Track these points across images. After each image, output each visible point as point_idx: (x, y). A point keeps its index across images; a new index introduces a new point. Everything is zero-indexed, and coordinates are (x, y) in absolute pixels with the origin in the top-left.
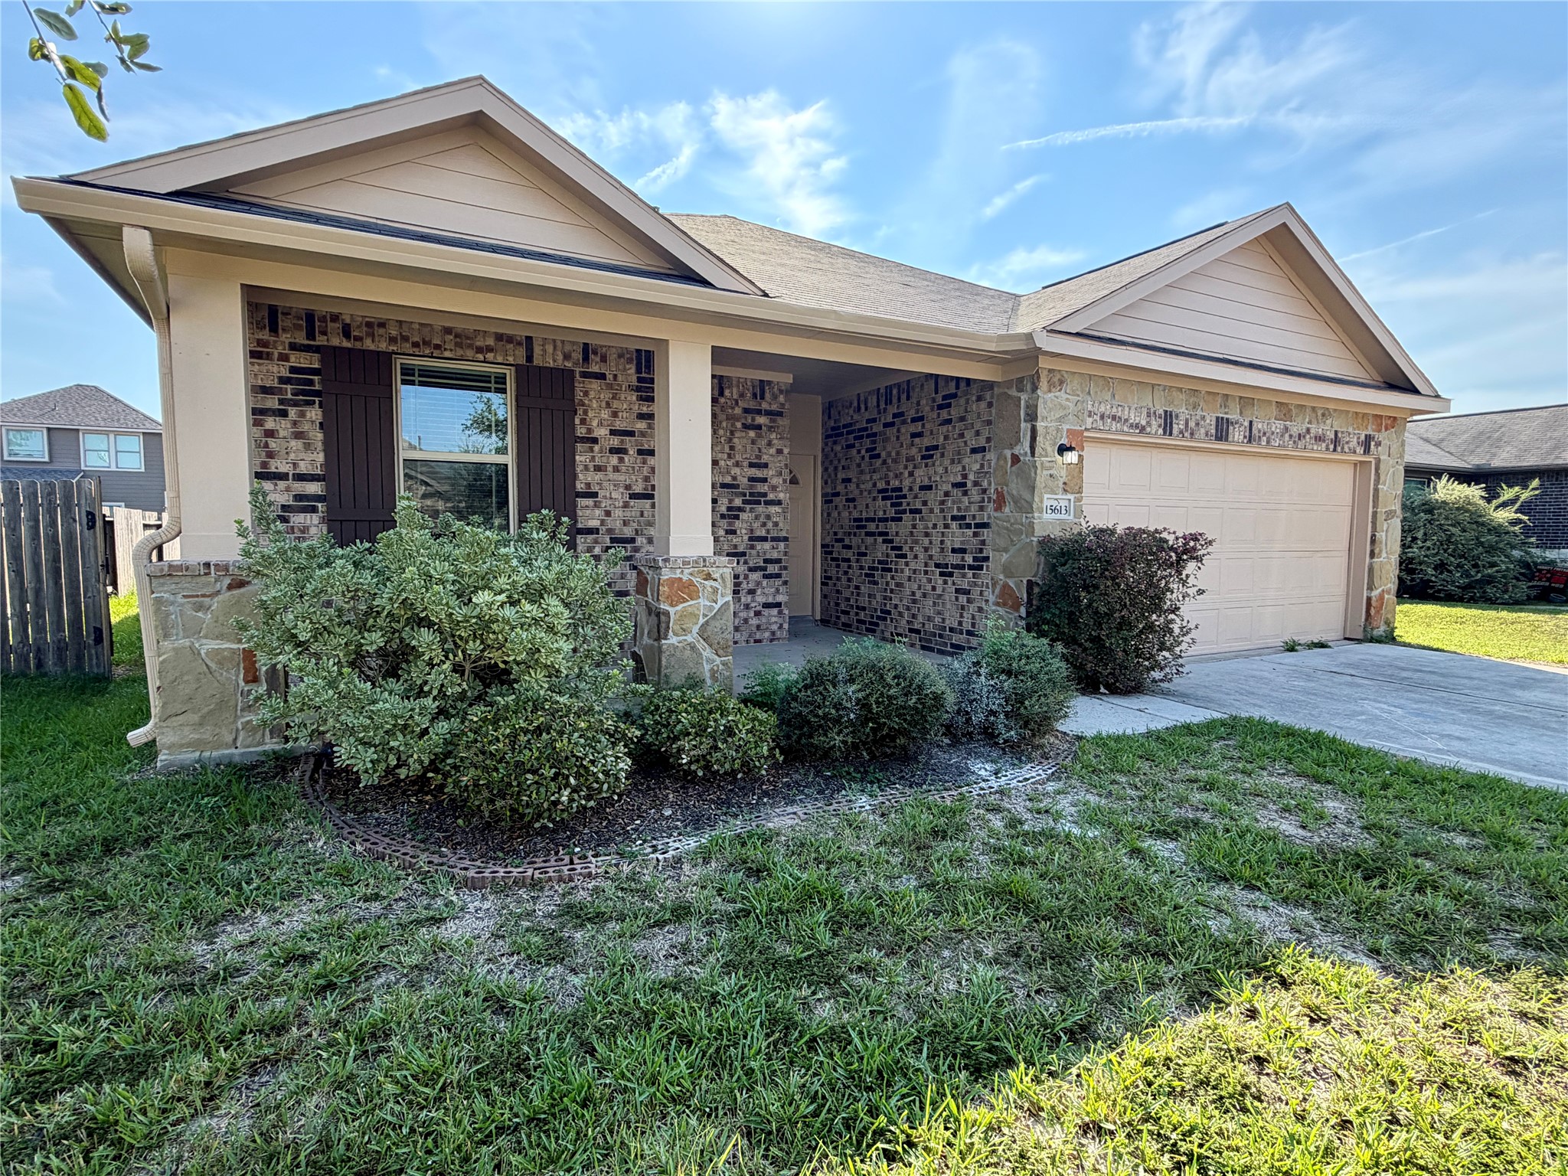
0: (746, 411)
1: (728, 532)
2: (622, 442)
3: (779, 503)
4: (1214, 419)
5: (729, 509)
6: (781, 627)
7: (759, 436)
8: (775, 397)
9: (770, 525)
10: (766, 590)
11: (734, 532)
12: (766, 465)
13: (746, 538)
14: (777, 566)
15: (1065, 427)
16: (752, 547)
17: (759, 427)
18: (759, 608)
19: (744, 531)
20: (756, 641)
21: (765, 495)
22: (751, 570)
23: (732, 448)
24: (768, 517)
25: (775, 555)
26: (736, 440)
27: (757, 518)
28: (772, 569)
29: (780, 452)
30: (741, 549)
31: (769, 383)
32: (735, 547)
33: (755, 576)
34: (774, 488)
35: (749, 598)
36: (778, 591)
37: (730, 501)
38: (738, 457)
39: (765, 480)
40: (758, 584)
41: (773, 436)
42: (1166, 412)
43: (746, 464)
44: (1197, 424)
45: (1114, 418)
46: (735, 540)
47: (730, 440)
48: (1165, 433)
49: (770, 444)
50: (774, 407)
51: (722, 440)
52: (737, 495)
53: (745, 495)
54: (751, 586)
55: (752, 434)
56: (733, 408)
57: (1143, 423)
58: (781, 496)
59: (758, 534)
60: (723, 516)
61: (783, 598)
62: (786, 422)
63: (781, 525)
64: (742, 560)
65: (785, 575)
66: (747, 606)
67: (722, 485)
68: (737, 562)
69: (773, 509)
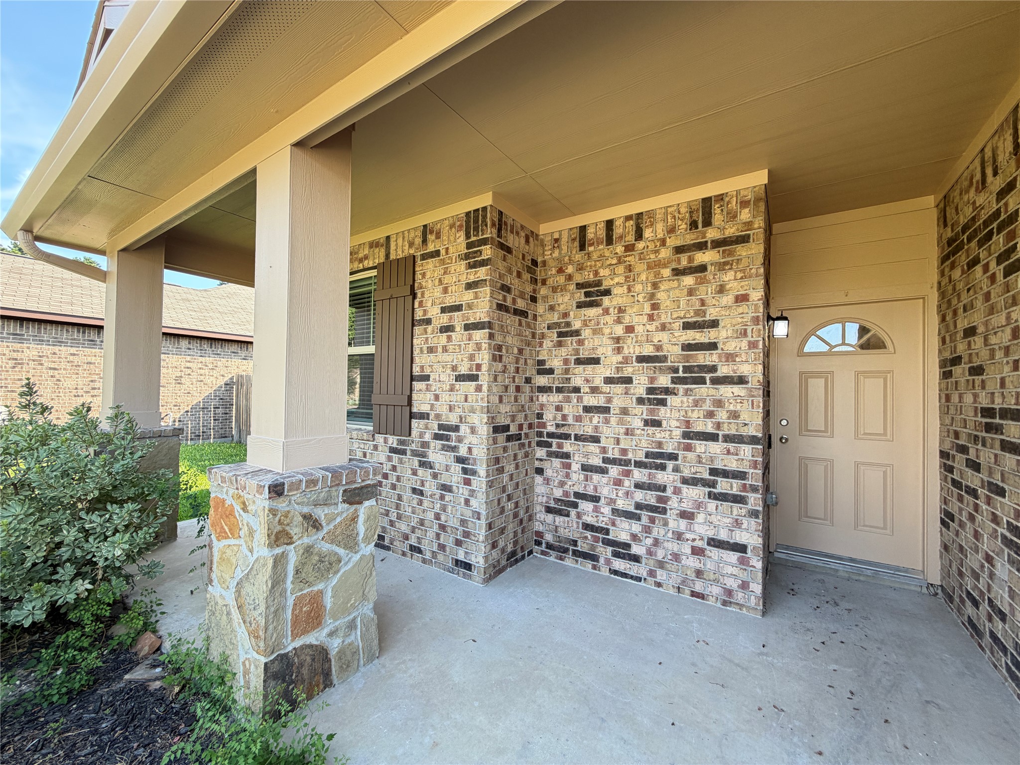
0: (679, 250)
1: (647, 423)
2: (451, 318)
3: (741, 380)
5: (650, 391)
6: (744, 586)
7: (702, 281)
8: (732, 216)
9: (723, 416)
10: (713, 519)
11: (657, 424)
12: (714, 324)
13: (677, 433)
14: (736, 483)
16: (688, 448)
17: (703, 268)
18: (699, 544)
19: (674, 423)
20: (694, 594)
21: (713, 369)
22: (685, 481)
23: (655, 307)
24: (719, 403)
25: (732, 464)
26: (661, 296)
27: (696, 403)
28: (723, 485)
29: (742, 298)
30: (669, 449)
31: (720, 198)
32: (660, 444)
34: (730, 357)
35: (683, 524)
36: (737, 524)
37: (652, 380)
38: (664, 319)
39: (713, 346)
40: (699, 505)
41: (730, 275)
43: (678, 325)
46: (659, 435)
47: (652, 296)
49: (721, 290)
50: (731, 231)
51: (640, 298)
52: (662, 371)
53: (676, 370)
54: (687, 506)
55: (689, 280)
56: (657, 252)
58: (745, 369)
59: (699, 427)
60: (640, 401)
61: (749, 534)
62: (755, 250)
63: (745, 416)
64: (670, 465)
65: (755, 500)
66: (679, 536)
67: (641, 359)
68: (663, 467)
69: (726, 391)
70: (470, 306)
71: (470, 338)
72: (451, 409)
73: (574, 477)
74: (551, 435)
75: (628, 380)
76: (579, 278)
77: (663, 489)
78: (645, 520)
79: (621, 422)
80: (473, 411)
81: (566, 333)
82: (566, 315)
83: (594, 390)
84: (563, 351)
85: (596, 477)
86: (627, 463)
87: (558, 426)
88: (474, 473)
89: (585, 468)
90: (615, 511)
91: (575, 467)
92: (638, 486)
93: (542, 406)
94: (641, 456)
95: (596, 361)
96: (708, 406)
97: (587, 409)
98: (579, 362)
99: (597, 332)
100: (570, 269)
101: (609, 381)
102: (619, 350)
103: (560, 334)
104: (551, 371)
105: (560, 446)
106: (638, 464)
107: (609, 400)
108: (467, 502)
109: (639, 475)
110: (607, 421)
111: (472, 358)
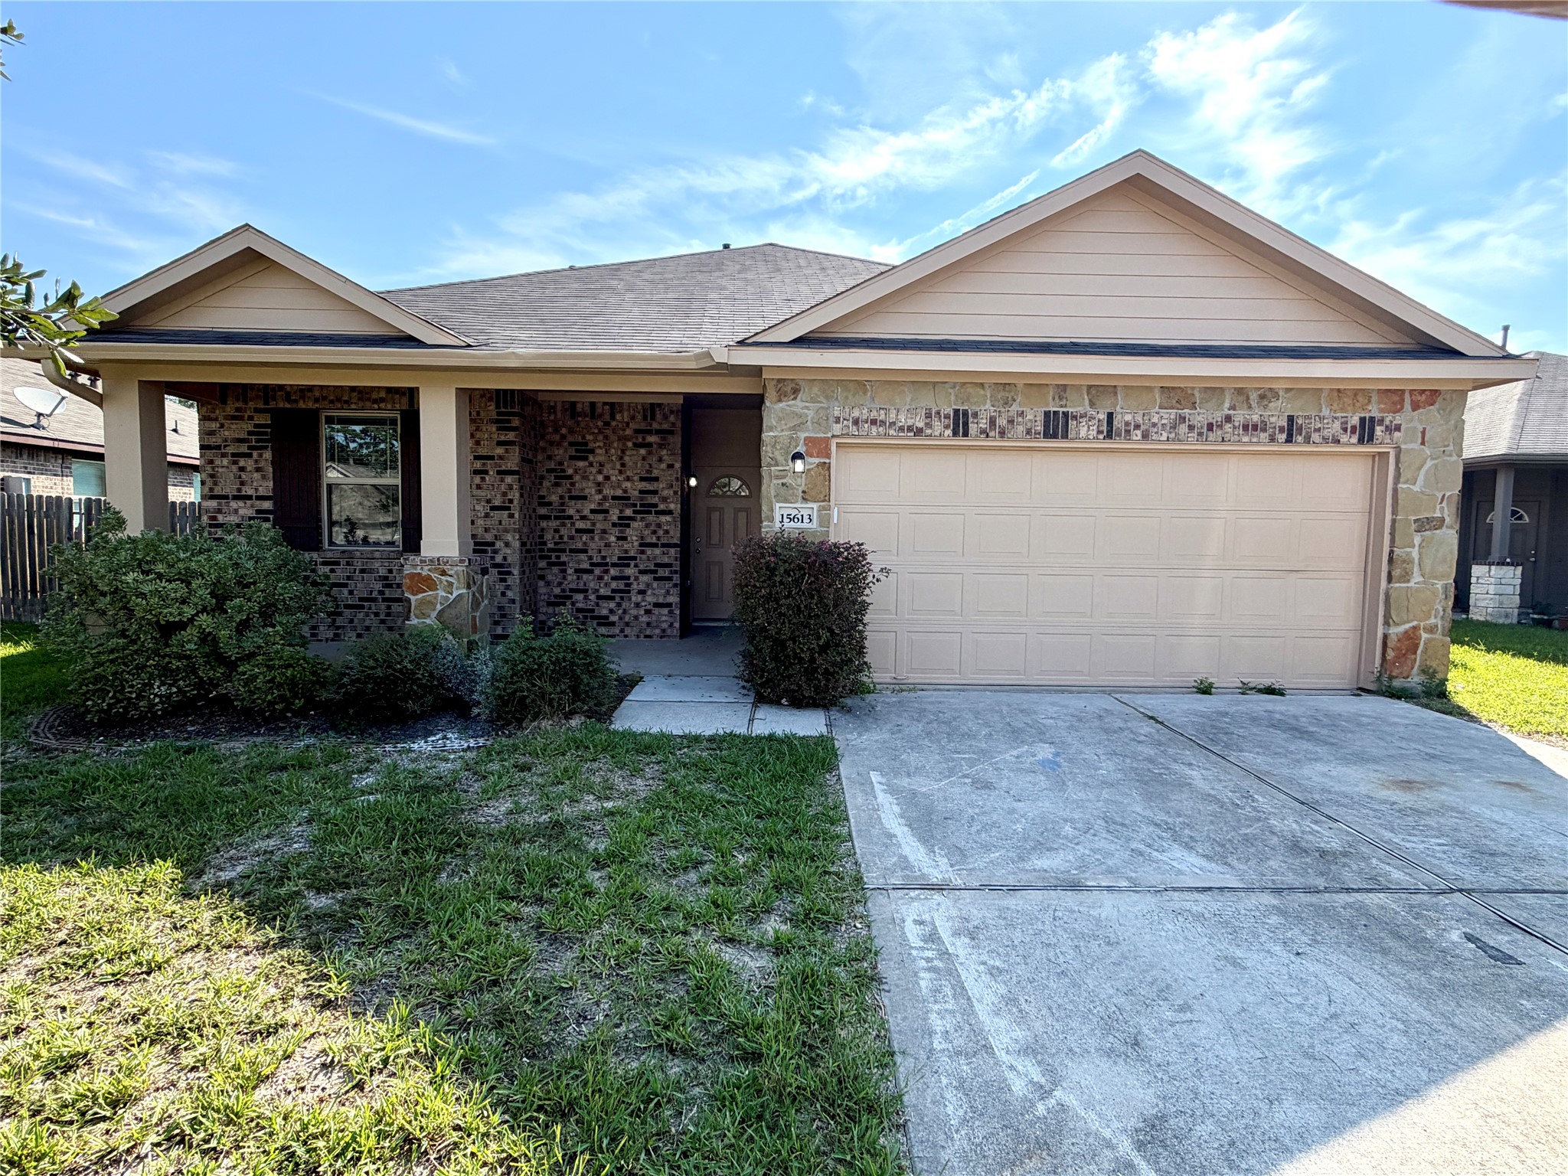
0: (637, 431)
1: (619, 538)
2: (484, 464)
3: (670, 512)
4: (1041, 418)
5: (620, 518)
6: (671, 625)
7: (650, 453)
8: (665, 417)
9: (661, 533)
10: (656, 592)
11: (625, 539)
12: (656, 479)
13: (636, 544)
14: (667, 570)
15: (803, 435)
16: (643, 552)
17: (650, 445)
18: (648, 607)
19: (635, 538)
20: (646, 636)
21: (656, 505)
22: (641, 572)
23: (623, 465)
24: (659, 526)
25: (666, 560)
26: (627, 458)
27: (647, 526)
28: (661, 572)
29: (671, 466)
30: (632, 554)
31: (660, 405)
32: (626, 551)
33: (645, 578)
34: (664, 499)
35: (640, 597)
36: (668, 592)
37: (621, 511)
38: (629, 473)
39: (655, 492)
40: (648, 585)
41: (664, 452)
42: (956, 412)
43: (636, 478)
44: (1011, 422)
45: (874, 422)
46: (626, 546)
47: (621, 458)
48: (955, 433)
49: (660, 460)
50: (665, 426)
51: (614, 458)
52: (627, 506)
53: (635, 505)
54: (642, 587)
55: (643, 451)
56: (624, 430)
57: (921, 425)
58: (672, 506)
59: (648, 540)
60: (614, 525)
61: (674, 599)
62: (676, 440)
63: (672, 533)
64: (632, 563)
65: (676, 578)
66: (637, 605)
67: (614, 498)
68: (628, 565)
69: (664, 519)
70: (501, 458)
71: (502, 480)
72: (486, 530)
73: (569, 578)
74: (551, 550)
75: (607, 511)
76: (570, 439)
77: (628, 578)
78: (618, 599)
79: (601, 539)
80: (506, 531)
81: (561, 477)
82: (561, 463)
83: (583, 518)
84: (560, 490)
85: (585, 577)
86: (606, 564)
87: (556, 544)
88: (509, 573)
89: (577, 571)
90: (600, 597)
91: (570, 571)
92: (614, 578)
93: (543, 530)
94: (615, 560)
95: (585, 498)
96: (653, 528)
97: (578, 531)
98: (571, 498)
99: (585, 478)
100: (564, 431)
101: (593, 511)
102: (600, 492)
103: (556, 477)
104: (550, 504)
105: (558, 557)
106: (614, 565)
107: (594, 524)
108: (503, 594)
109: (613, 572)
110: (592, 538)
111: (504, 494)
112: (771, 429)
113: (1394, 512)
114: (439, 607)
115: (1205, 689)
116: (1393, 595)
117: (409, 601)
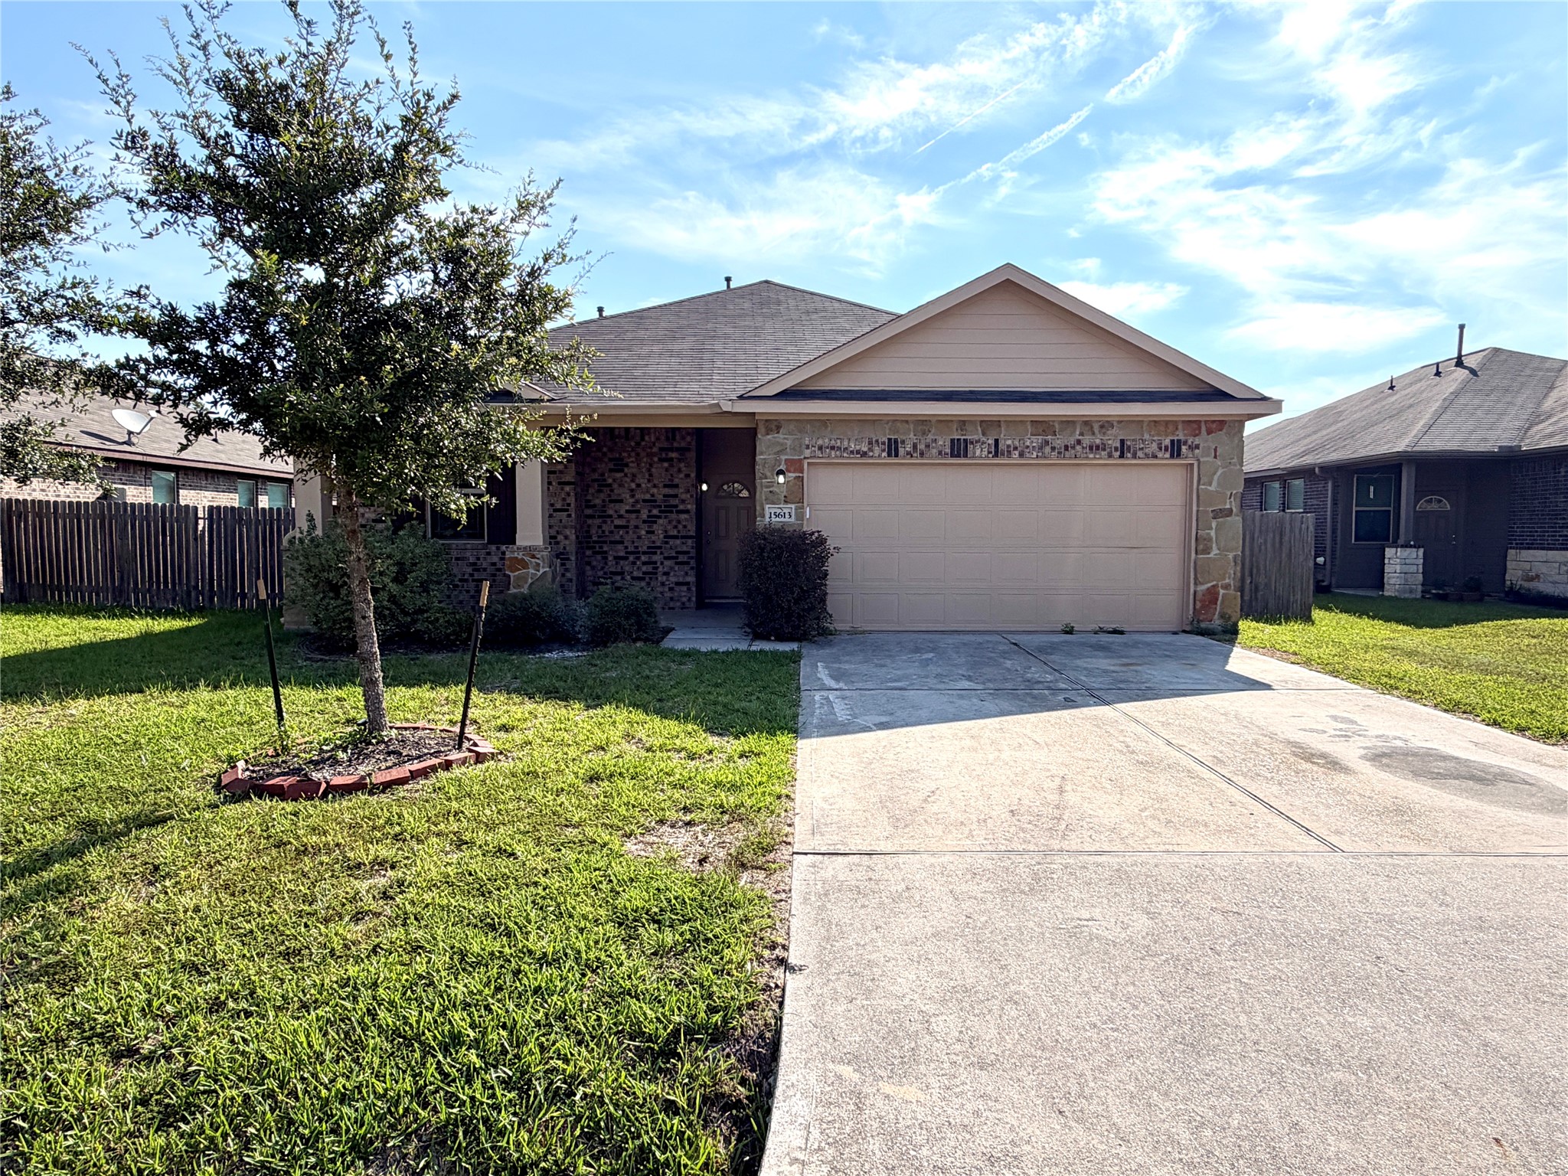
0: (661, 449)
1: (648, 532)
3: (687, 512)
4: (948, 443)
5: (649, 517)
6: (689, 600)
7: (671, 466)
8: (683, 438)
9: (680, 527)
10: (677, 573)
11: (653, 532)
12: (676, 486)
13: (661, 536)
14: (686, 556)
15: (784, 457)
16: (667, 543)
17: (672, 459)
18: (671, 586)
19: (660, 532)
20: (670, 608)
21: (676, 506)
22: (666, 558)
23: (651, 475)
24: (679, 522)
25: (685, 549)
26: (653, 470)
27: (670, 522)
28: (682, 558)
29: (687, 476)
30: (658, 544)
31: (679, 429)
32: (654, 542)
33: (667, 563)
34: (683, 501)
35: (665, 578)
36: (686, 574)
37: (650, 511)
38: (656, 482)
39: (676, 496)
40: (672, 568)
41: (683, 465)
42: (889, 440)
43: (661, 485)
44: (928, 446)
45: (833, 448)
46: (654, 538)
47: (649, 470)
48: (889, 455)
49: (680, 471)
50: (683, 444)
51: (644, 470)
52: (655, 507)
53: (660, 506)
54: (666, 570)
55: (666, 465)
56: (651, 448)
57: (865, 449)
58: (689, 507)
59: (671, 533)
60: (644, 522)
61: (691, 579)
62: (693, 455)
63: (689, 527)
64: (659, 551)
65: (693, 562)
66: (663, 584)
67: (644, 501)
68: (655, 553)
69: (683, 516)
70: (561, 472)
71: (562, 489)
73: (610, 564)
74: (595, 542)
75: (638, 511)
76: (610, 455)
77: (655, 563)
78: (647, 579)
79: (634, 533)
80: (565, 527)
81: (603, 485)
82: (603, 475)
83: (620, 517)
84: (602, 496)
85: (622, 562)
86: (638, 552)
87: (599, 537)
88: (568, 559)
89: (616, 558)
90: (633, 578)
91: (610, 558)
92: (644, 563)
93: (589, 526)
94: (645, 549)
95: (621, 501)
96: (674, 523)
97: (616, 527)
98: (611, 501)
99: (621, 485)
100: (605, 449)
101: (627, 511)
102: (633, 496)
103: (599, 486)
104: (595, 506)
105: (601, 547)
106: (644, 553)
107: (628, 521)
108: (563, 575)
109: (644, 558)
110: (627, 532)
111: (564, 499)
112: (762, 454)
113: (1198, 506)
114: (530, 581)
115: (1069, 631)
116: (1199, 563)
117: (509, 576)
